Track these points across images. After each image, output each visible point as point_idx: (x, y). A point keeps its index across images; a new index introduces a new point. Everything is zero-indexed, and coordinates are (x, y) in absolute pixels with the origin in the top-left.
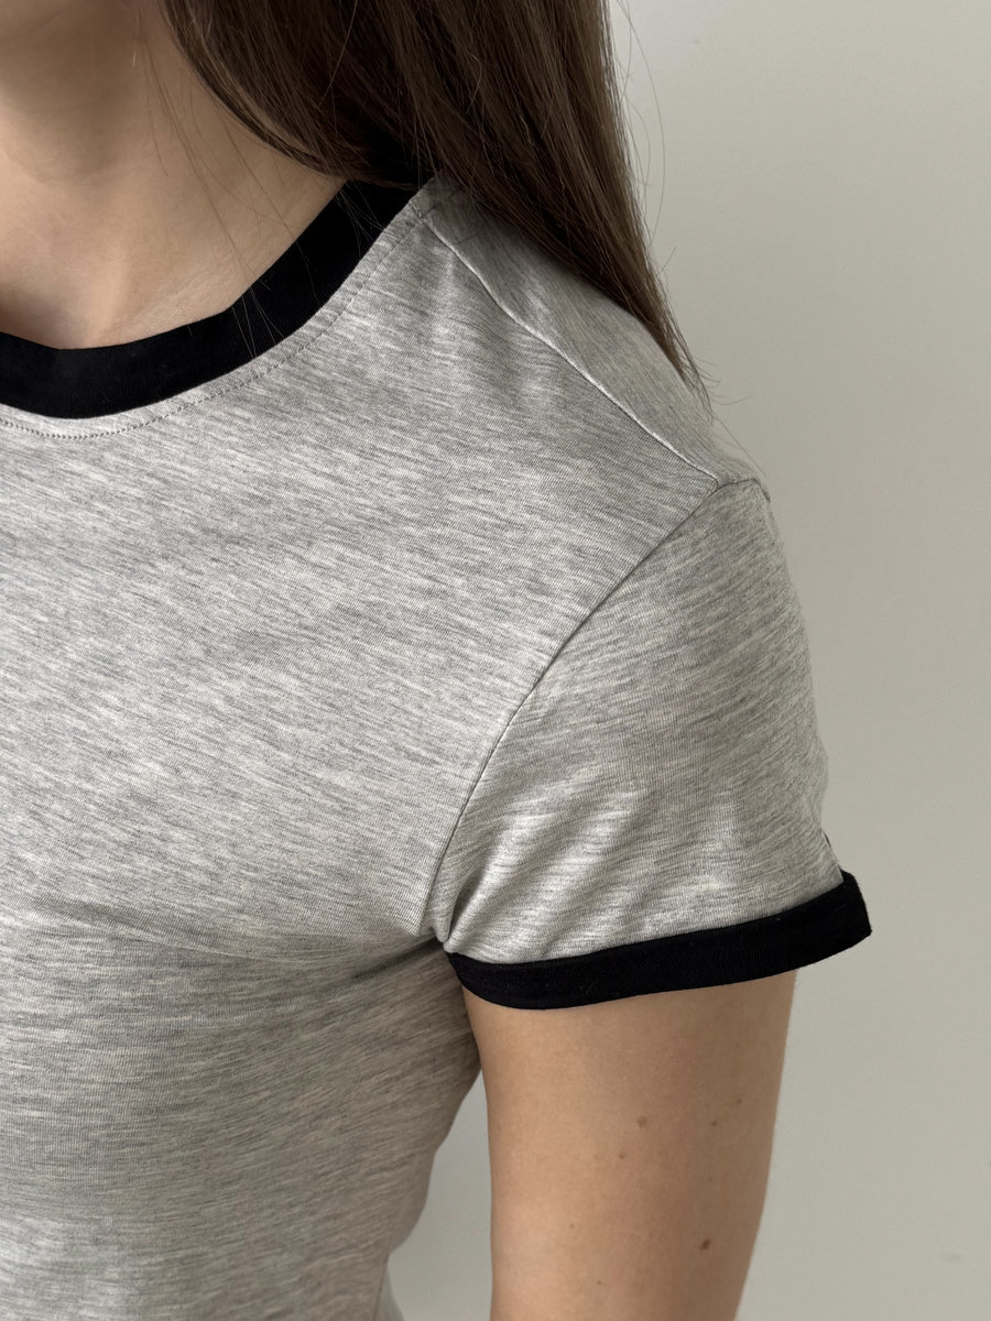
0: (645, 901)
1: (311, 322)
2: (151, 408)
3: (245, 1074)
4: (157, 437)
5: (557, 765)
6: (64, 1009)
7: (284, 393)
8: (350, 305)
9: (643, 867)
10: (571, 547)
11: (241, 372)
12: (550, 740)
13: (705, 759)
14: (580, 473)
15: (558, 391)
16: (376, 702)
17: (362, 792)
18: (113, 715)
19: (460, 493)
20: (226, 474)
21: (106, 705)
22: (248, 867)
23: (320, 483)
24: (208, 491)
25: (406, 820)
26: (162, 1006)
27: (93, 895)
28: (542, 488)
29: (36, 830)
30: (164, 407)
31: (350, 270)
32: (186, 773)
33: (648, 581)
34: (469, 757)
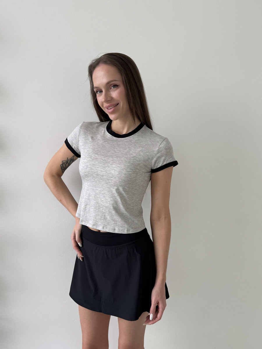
4: (130, 138)
7: (138, 135)
14: (159, 137)
15: (156, 134)
19: (152, 139)
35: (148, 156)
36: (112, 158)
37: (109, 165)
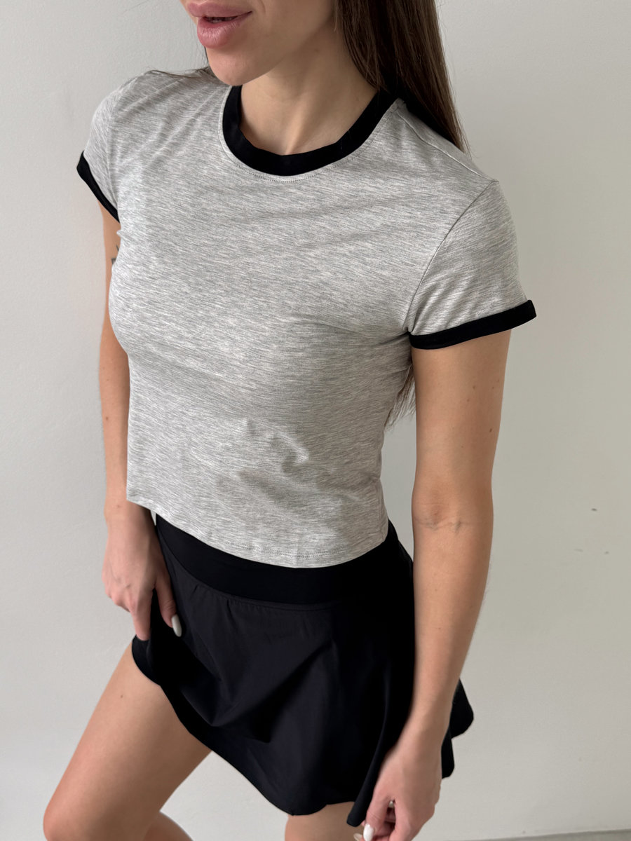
0: (475, 307)
1: (364, 144)
2: (316, 171)
3: (350, 370)
4: (318, 179)
5: (450, 263)
6: (302, 346)
7: (358, 165)
8: (375, 138)
9: (476, 295)
10: (452, 200)
11: (344, 159)
12: (449, 255)
13: (494, 259)
14: (452, 180)
15: (442, 159)
16: (396, 249)
17: (391, 276)
18: (313, 260)
19: (417, 189)
20: (342, 189)
21: (310, 256)
22: (356, 302)
23: (371, 189)
24: (337, 195)
25: (405, 284)
26: (329, 345)
27: (309, 312)
28: (442, 185)
29: (291, 294)
30: (320, 170)
31: (375, 127)
32: (338, 274)
33: (475, 207)
34: (424, 263)
35: (386, 283)
36: (228, 280)
37: (212, 314)
